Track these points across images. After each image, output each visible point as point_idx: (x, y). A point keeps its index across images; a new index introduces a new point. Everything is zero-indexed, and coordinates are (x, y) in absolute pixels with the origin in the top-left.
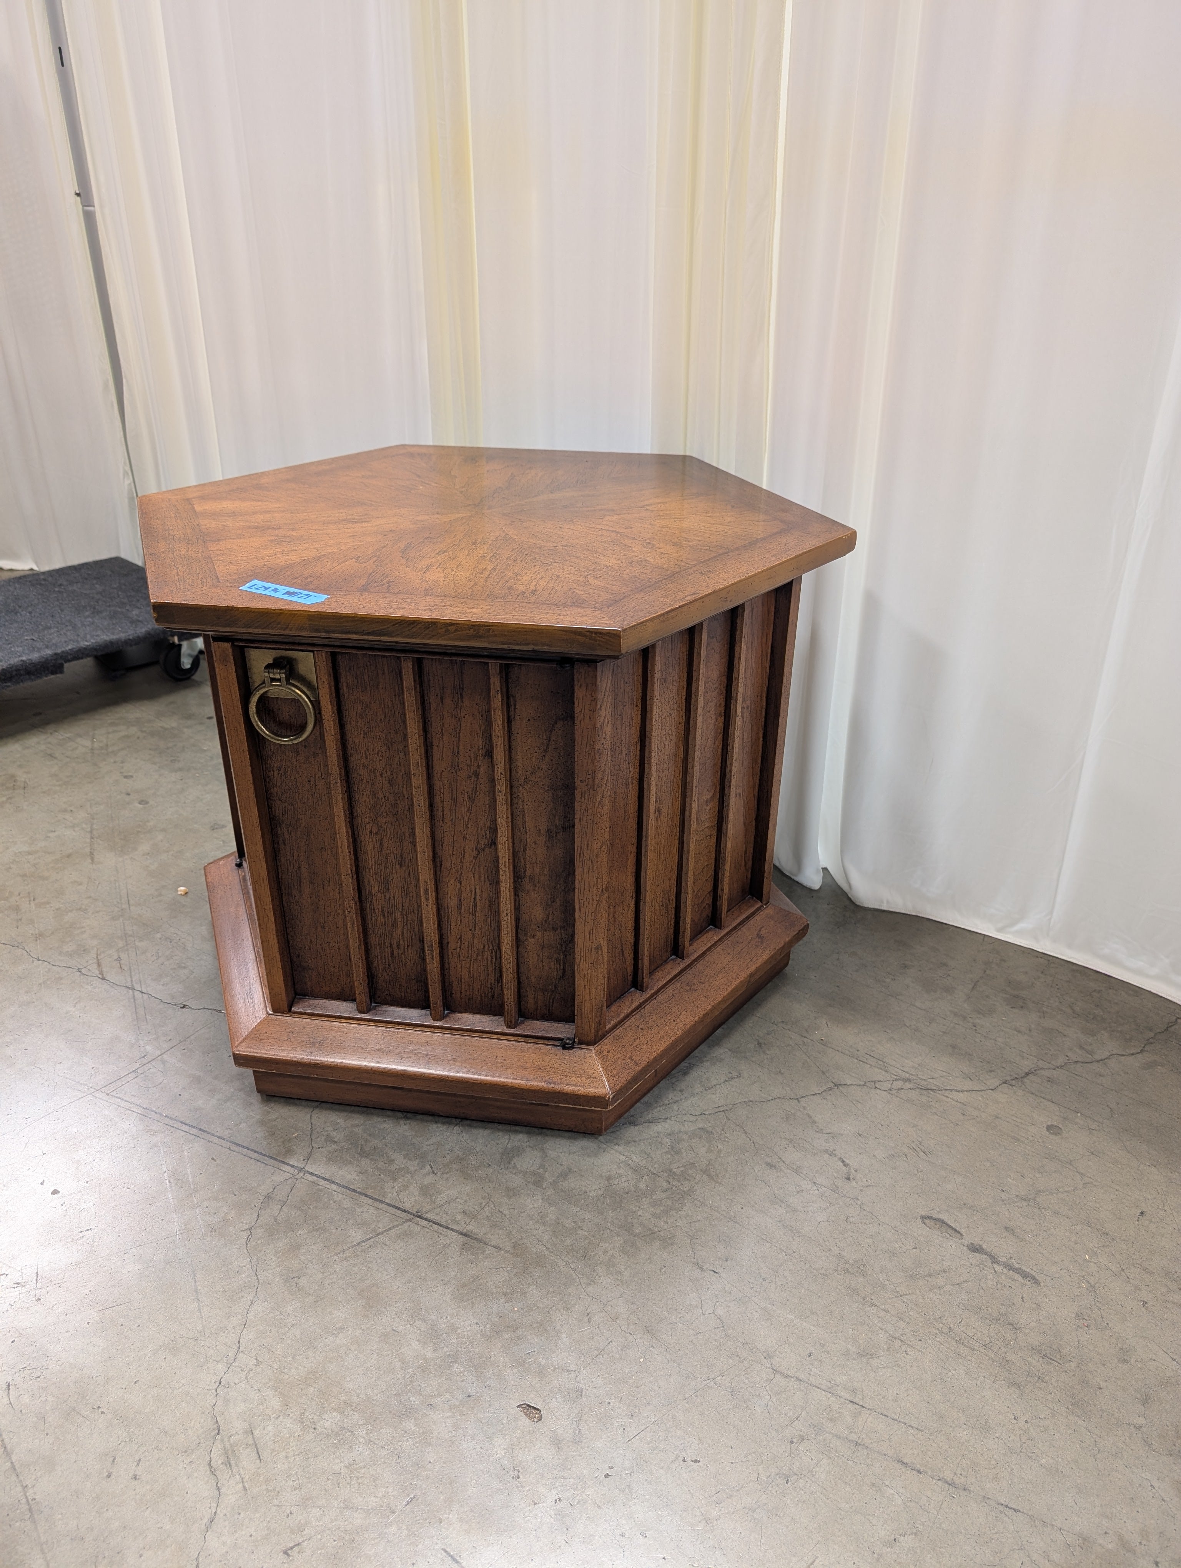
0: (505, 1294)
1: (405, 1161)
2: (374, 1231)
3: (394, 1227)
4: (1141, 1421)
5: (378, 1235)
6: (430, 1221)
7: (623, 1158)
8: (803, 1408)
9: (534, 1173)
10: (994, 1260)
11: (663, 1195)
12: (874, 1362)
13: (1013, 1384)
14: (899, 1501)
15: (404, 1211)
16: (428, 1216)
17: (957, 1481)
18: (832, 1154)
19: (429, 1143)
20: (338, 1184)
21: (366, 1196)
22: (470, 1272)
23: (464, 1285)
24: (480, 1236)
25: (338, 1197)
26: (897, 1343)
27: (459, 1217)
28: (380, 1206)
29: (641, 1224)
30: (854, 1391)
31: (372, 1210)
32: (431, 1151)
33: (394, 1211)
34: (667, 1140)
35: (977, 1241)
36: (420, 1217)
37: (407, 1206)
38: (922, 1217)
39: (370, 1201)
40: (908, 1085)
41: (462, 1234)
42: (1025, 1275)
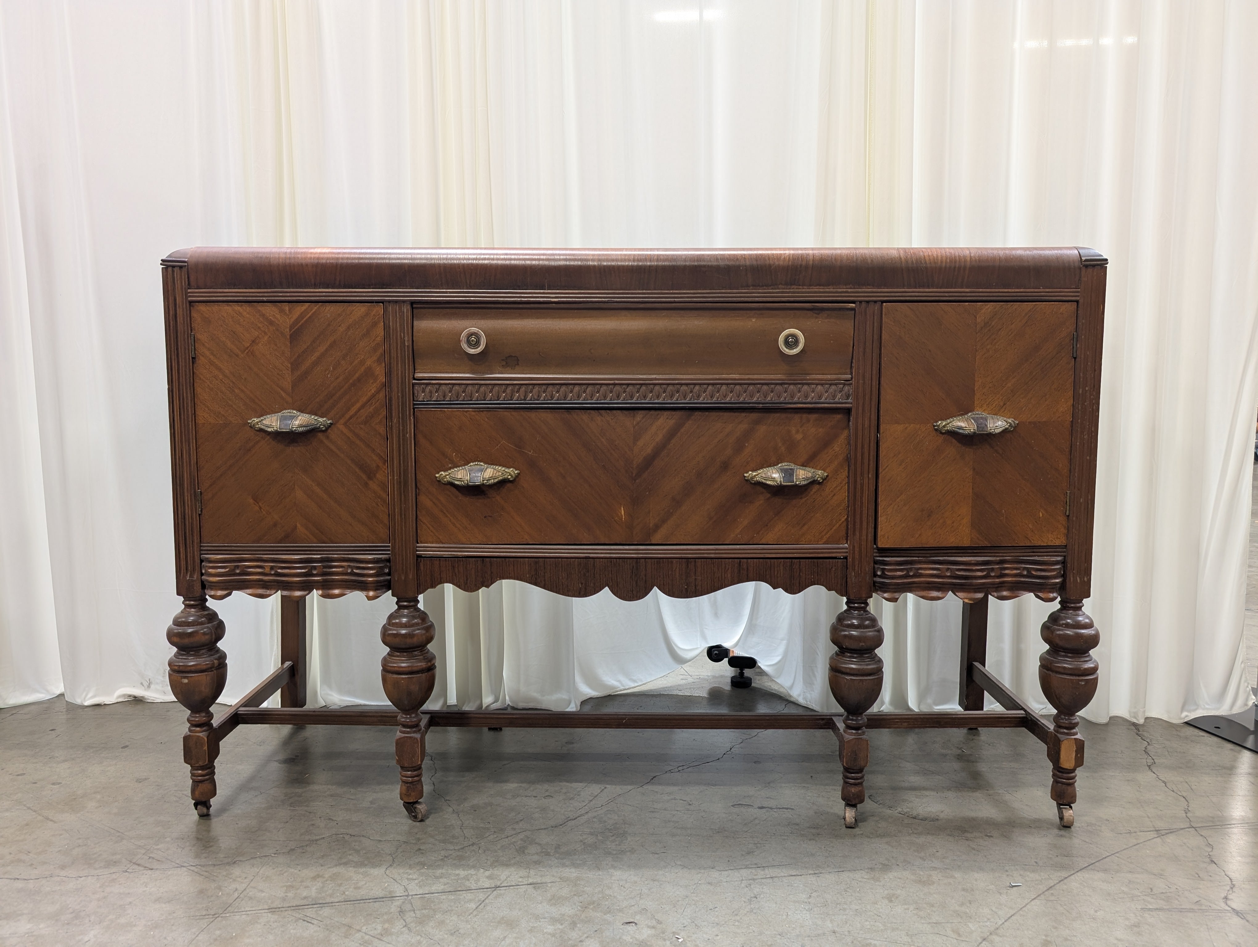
0: (575, 895)
1: (466, 872)
2: (479, 901)
3: (489, 895)
4: (862, 832)
5: (483, 901)
6: (506, 887)
7: (581, 832)
8: (742, 877)
9: (542, 852)
10: (771, 808)
11: (614, 838)
12: (756, 853)
13: (810, 840)
14: (802, 886)
15: (487, 888)
16: (502, 885)
17: (816, 872)
18: (675, 799)
19: (471, 861)
20: (438, 893)
21: (459, 891)
22: (548, 895)
23: (551, 900)
24: (539, 882)
25: (444, 897)
26: (759, 845)
27: (520, 880)
28: (472, 891)
29: (613, 850)
30: (756, 864)
31: (469, 895)
32: (476, 863)
33: (482, 890)
34: (595, 820)
35: (760, 806)
36: (499, 887)
37: (487, 886)
38: (732, 806)
39: (464, 892)
40: (684, 767)
41: (528, 884)
42: (787, 809)
